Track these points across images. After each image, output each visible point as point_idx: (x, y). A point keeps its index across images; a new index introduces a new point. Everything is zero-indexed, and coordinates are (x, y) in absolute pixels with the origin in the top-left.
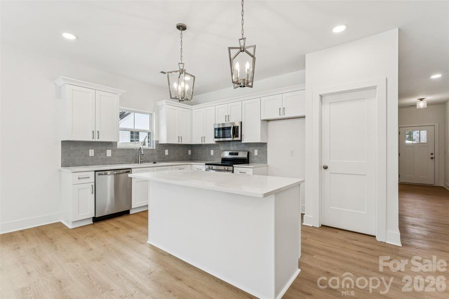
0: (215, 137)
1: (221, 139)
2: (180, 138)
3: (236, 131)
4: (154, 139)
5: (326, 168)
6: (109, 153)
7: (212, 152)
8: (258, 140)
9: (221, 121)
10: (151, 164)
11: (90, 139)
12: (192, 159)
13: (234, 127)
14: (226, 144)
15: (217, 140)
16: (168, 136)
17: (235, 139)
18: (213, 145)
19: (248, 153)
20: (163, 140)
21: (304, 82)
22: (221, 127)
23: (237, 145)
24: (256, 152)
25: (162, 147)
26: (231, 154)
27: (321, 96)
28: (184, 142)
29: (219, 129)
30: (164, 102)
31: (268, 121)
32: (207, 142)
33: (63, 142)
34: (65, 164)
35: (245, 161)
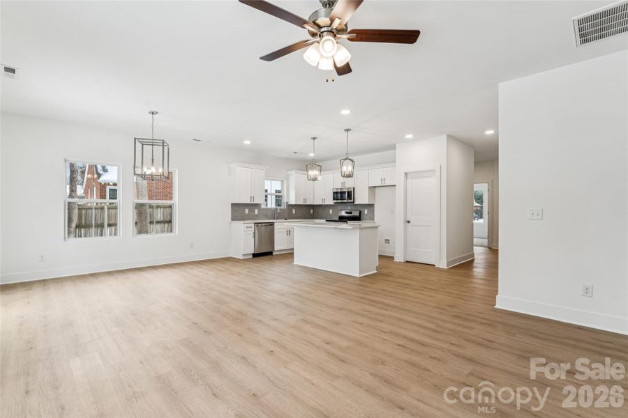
0: (334, 199)
1: (339, 201)
2: (305, 200)
3: (350, 194)
4: (284, 200)
5: (409, 222)
6: (256, 212)
7: (331, 211)
8: (366, 202)
9: (338, 186)
10: (284, 220)
11: (249, 202)
12: (313, 217)
13: (348, 192)
14: (342, 205)
15: (335, 201)
16: (297, 198)
17: (349, 201)
18: (332, 205)
19: (360, 212)
20: (292, 202)
21: (395, 162)
22: (339, 191)
23: (351, 205)
24: (366, 212)
25: (291, 207)
26: (347, 213)
27: (406, 174)
28: (308, 203)
29: (337, 193)
30: (293, 172)
31: (375, 187)
32: (327, 203)
33: (232, 204)
34: (233, 219)
35: (358, 218)
